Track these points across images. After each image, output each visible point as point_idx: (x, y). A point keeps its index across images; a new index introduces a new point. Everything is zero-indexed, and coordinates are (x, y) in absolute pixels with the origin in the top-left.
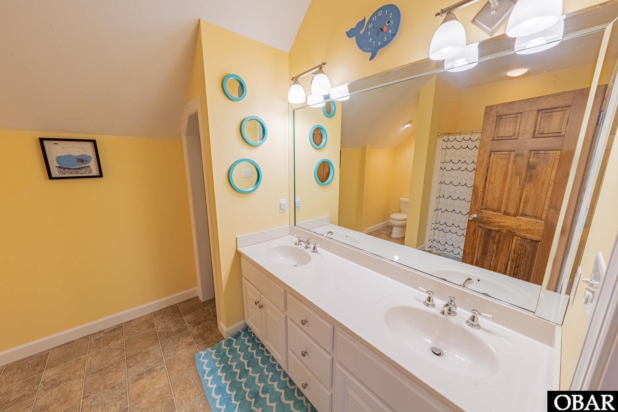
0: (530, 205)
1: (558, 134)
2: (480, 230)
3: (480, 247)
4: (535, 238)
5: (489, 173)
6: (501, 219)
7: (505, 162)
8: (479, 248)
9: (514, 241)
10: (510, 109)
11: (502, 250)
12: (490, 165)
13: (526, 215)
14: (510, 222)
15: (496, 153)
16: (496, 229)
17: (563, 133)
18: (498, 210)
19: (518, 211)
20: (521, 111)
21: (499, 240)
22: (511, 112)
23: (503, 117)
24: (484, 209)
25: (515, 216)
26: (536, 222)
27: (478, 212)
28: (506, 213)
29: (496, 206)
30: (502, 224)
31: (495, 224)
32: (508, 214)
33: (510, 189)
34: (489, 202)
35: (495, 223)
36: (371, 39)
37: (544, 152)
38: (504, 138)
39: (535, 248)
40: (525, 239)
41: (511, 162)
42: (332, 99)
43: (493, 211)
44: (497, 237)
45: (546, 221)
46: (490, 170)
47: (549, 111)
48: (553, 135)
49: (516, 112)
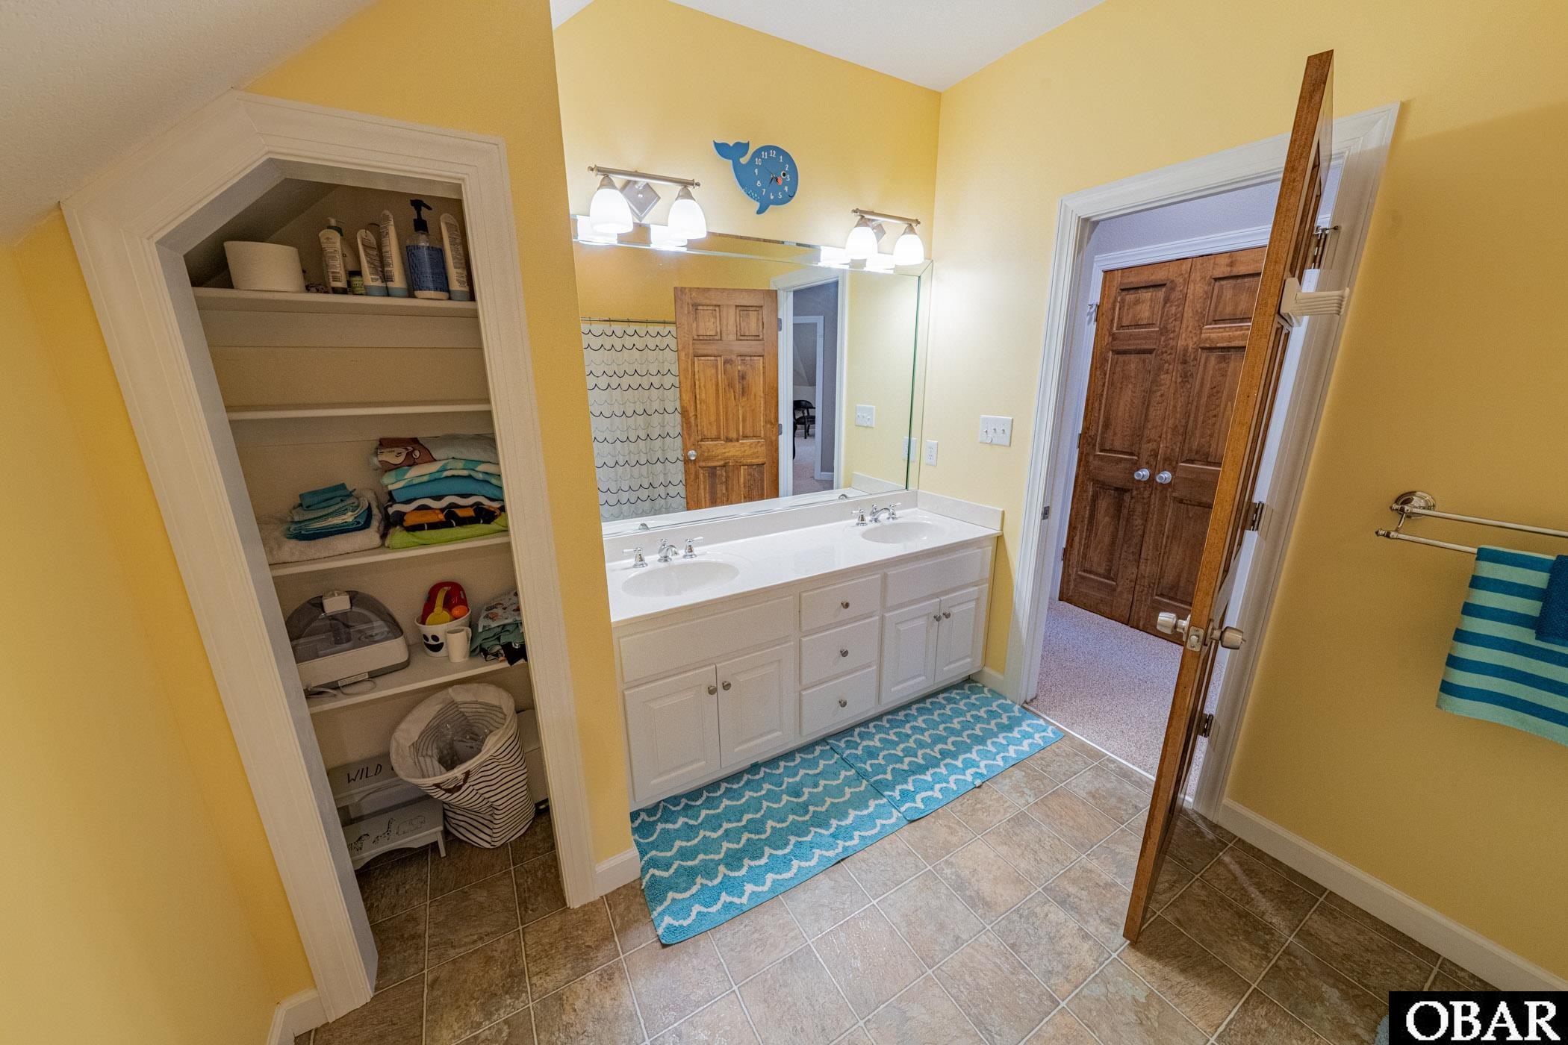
0: (749, 424)
1: (757, 338)
2: (702, 471)
3: (707, 496)
4: (760, 460)
5: (697, 387)
6: (725, 448)
7: (713, 371)
8: (705, 498)
9: (742, 472)
10: (707, 298)
11: (732, 488)
12: (697, 377)
13: (745, 437)
14: (733, 450)
15: (700, 358)
16: (721, 463)
17: (761, 337)
18: (718, 438)
19: (738, 434)
20: (719, 303)
21: (727, 477)
22: (708, 302)
23: (700, 308)
24: (701, 441)
25: (737, 440)
26: (759, 442)
27: (696, 446)
28: (728, 440)
29: (714, 434)
30: (727, 454)
31: (720, 457)
32: (731, 441)
33: (726, 407)
34: (705, 429)
35: (718, 456)
36: (759, 182)
37: (749, 358)
38: (705, 338)
39: (762, 473)
40: (750, 465)
41: (719, 372)
42: (652, 246)
43: (713, 440)
44: (724, 474)
45: (765, 438)
46: (697, 383)
47: (745, 308)
48: (753, 338)
49: (714, 303)
